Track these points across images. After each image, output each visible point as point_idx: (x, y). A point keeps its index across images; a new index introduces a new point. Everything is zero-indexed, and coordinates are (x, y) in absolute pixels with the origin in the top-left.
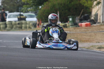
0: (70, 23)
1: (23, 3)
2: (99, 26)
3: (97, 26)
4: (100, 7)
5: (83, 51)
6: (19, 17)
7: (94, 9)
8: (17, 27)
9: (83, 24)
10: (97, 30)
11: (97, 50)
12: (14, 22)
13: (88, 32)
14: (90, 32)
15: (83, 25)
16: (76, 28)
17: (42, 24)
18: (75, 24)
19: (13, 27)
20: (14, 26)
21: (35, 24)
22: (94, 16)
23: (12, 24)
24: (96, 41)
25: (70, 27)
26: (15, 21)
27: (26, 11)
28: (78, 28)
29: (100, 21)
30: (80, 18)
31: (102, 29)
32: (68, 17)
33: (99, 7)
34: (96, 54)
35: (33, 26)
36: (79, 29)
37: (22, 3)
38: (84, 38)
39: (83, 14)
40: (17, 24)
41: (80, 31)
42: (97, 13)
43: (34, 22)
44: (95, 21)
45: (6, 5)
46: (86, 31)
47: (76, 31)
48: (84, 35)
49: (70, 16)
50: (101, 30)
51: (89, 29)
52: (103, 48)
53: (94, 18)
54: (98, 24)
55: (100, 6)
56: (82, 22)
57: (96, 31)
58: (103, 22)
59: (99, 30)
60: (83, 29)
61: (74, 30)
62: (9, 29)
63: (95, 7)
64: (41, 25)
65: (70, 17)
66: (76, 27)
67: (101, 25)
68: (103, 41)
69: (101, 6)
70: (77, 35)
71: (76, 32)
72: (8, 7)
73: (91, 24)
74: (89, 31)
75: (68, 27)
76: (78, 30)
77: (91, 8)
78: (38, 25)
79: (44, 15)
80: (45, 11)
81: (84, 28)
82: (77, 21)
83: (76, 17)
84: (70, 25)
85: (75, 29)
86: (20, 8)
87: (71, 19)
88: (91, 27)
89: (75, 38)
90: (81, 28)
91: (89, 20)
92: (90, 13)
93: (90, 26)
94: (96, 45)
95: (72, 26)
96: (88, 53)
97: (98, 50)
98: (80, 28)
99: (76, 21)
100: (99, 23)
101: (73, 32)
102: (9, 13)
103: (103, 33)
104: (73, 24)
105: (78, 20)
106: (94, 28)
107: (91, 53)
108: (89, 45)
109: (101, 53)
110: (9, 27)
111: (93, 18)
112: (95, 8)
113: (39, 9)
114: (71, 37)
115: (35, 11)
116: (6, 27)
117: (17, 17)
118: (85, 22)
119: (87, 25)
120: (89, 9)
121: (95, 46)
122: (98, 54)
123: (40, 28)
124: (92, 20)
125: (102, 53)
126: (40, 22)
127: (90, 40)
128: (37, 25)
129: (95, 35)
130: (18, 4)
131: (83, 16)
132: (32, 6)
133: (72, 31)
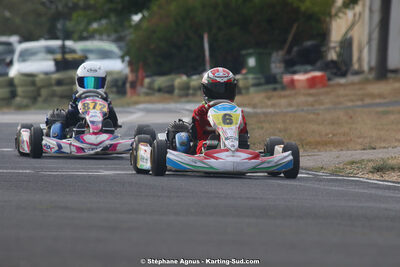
0: (250, 76)
1: (70, 5)
2: (359, 83)
3: (353, 84)
4: (360, 14)
5: (321, 181)
6: (59, 56)
7: (338, 20)
8: (53, 95)
9: (297, 77)
10: (352, 101)
11: (370, 176)
12: (42, 76)
13: (322, 107)
14: (328, 110)
15: (298, 81)
16: (275, 93)
17: (147, 81)
18: (269, 80)
19: (39, 95)
20: (44, 92)
21: (120, 83)
22: (338, 49)
23: (33, 83)
24: (360, 140)
25: (252, 90)
26: (46, 74)
27: (85, 34)
28: (283, 93)
29: (360, 65)
30: (287, 57)
31: (372, 96)
32: (244, 52)
33: (355, 15)
34: (373, 191)
35: (114, 89)
36: (285, 97)
37: (66, 5)
38: (313, 132)
39: (296, 41)
40: (53, 82)
41: (291, 105)
42: (349, 36)
43: (115, 76)
44: (344, 68)
45: (7, 14)
46: (312, 106)
47: (273, 105)
48: (310, 121)
49: (251, 51)
50: (368, 101)
51: (322, 98)
52: (393, 169)
53: (339, 55)
54: (356, 79)
55: (358, 8)
56: (295, 73)
57: (350, 104)
58: (371, 69)
59: (362, 100)
60: (302, 99)
61: (269, 103)
62: (25, 101)
63: (341, 15)
64: (142, 85)
65: (250, 55)
66: (275, 89)
67: (367, 81)
68: (384, 141)
69: (364, 10)
70: (284, 122)
71: (278, 110)
72: (18, 20)
73: (329, 79)
74: (322, 104)
75: (243, 91)
76: (283, 101)
77: (328, 19)
78: (133, 85)
79: (152, 47)
80: (154, 32)
81: (305, 95)
82: (276, 67)
83: (270, 54)
84: (251, 82)
85: (269, 98)
86: (59, 26)
87: (252, 62)
88: (328, 89)
89: (280, 131)
90: (293, 92)
91: (319, 64)
92: (324, 36)
93: (325, 86)
94: (365, 157)
95: (260, 88)
96: (340, 189)
97: (375, 179)
98: (287, 92)
99: (273, 66)
100: (357, 73)
101: (264, 110)
102: (20, 42)
103: (377, 113)
104: (263, 81)
105: (278, 65)
106: (341, 91)
107: (352, 189)
108: (338, 157)
109: (389, 188)
110: (24, 97)
111: (332, 56)
112: (340, 18)
113: (131, 26)
114: (262, 128)
115: (116, 31)
116: (13, 95)
117: (50, 57)
118: (306, 72)
119: (312, 83)
120: (319, 20)
121: (363, 160)
122: (380, 192)
123: (139, 95)
124: (333, 62)
125: (395, 188)
126: (141, 73)
127: (335, 139)
128: (128, 85)
129: (351, 117)
130: (53, 7)
131: (295, 49)
132: (106, 16)
133: (262, 107)
